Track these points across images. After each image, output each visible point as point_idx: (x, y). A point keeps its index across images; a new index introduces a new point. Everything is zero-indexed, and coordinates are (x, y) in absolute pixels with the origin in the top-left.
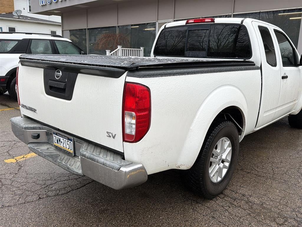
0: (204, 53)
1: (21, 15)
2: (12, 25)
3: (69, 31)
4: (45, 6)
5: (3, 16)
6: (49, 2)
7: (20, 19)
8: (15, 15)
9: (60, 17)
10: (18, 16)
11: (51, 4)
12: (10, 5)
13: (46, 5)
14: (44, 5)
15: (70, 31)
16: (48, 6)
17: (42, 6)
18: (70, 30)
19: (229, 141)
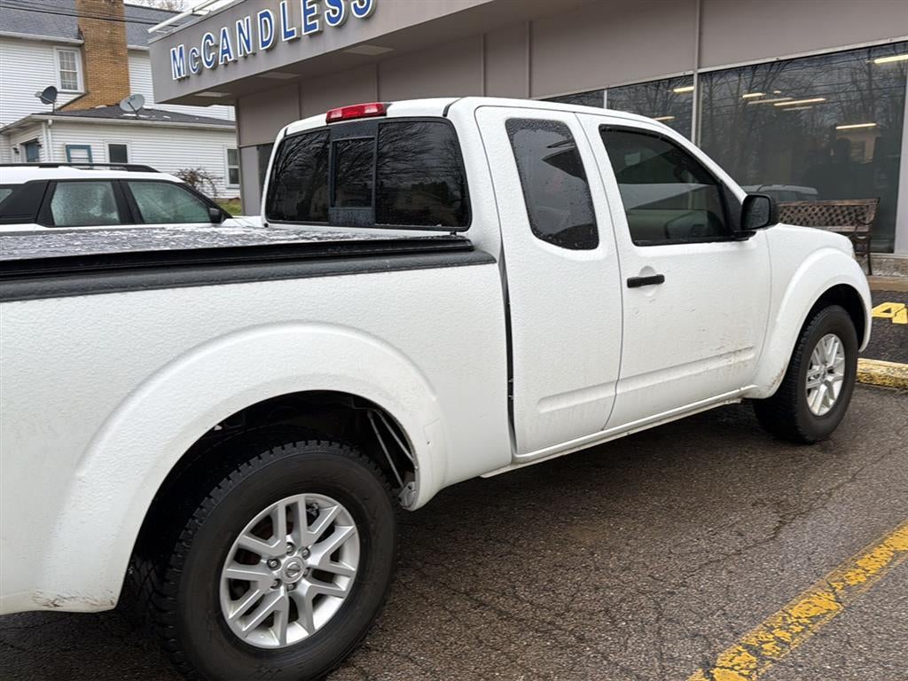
0: (367, 212)
1: (145, 107)
2: (118, 138)
3: (255, 148)
4: (186, 80)
5: (93, 115)
6: (194, 70)
7: (140, 119)
8: (126, 110)
9: (233, 108)
10: (136, 112)
11: (200, 73)
12: (118, 83)
13: (188, 77)
14: (184, 78)
15: (258, 149)
16: (193, 78)
17: (179, 80)
18: (258, 146)
19: (335, 505)
